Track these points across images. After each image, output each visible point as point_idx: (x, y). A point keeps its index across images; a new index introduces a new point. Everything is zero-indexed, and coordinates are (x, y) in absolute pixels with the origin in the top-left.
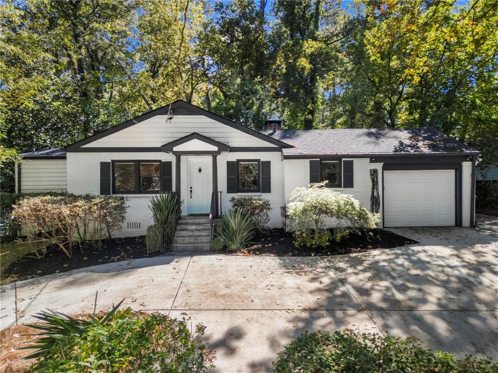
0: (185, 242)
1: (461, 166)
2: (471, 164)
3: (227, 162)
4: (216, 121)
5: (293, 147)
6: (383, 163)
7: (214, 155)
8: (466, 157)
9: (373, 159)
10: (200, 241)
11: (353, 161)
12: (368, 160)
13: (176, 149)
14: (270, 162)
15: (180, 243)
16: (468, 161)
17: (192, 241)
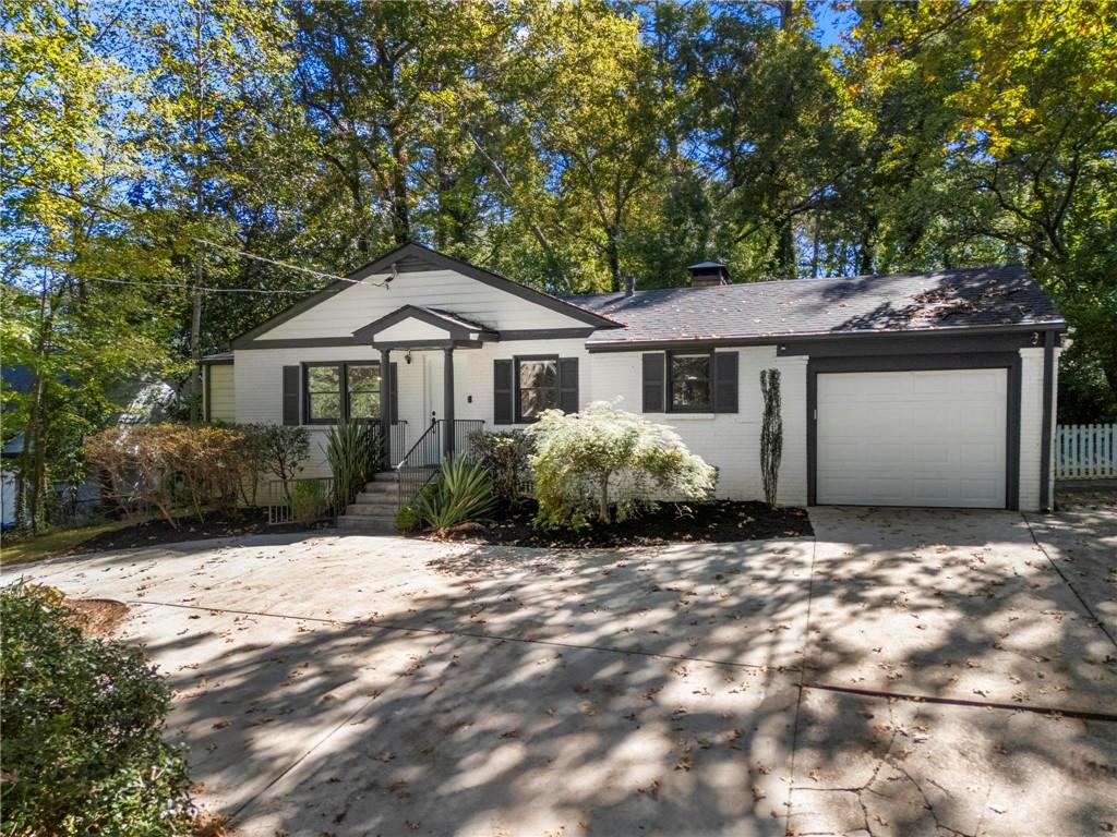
0: (366, 513)
1: (1019, 360)
2: (1043, 355)
3: (495, 361)
4: (474, 280)
5: (622, 326)
6: (807, 357)
7: (449, 348)
8: (1027, 337)
9: (784, 348)
10: (391, 513)
11: (737, 353)
12: (773, 349)
13: (379, 337)
14: (577, 359)
15: (358, 514)
16: (1036, 346)
17: (377, 511)
